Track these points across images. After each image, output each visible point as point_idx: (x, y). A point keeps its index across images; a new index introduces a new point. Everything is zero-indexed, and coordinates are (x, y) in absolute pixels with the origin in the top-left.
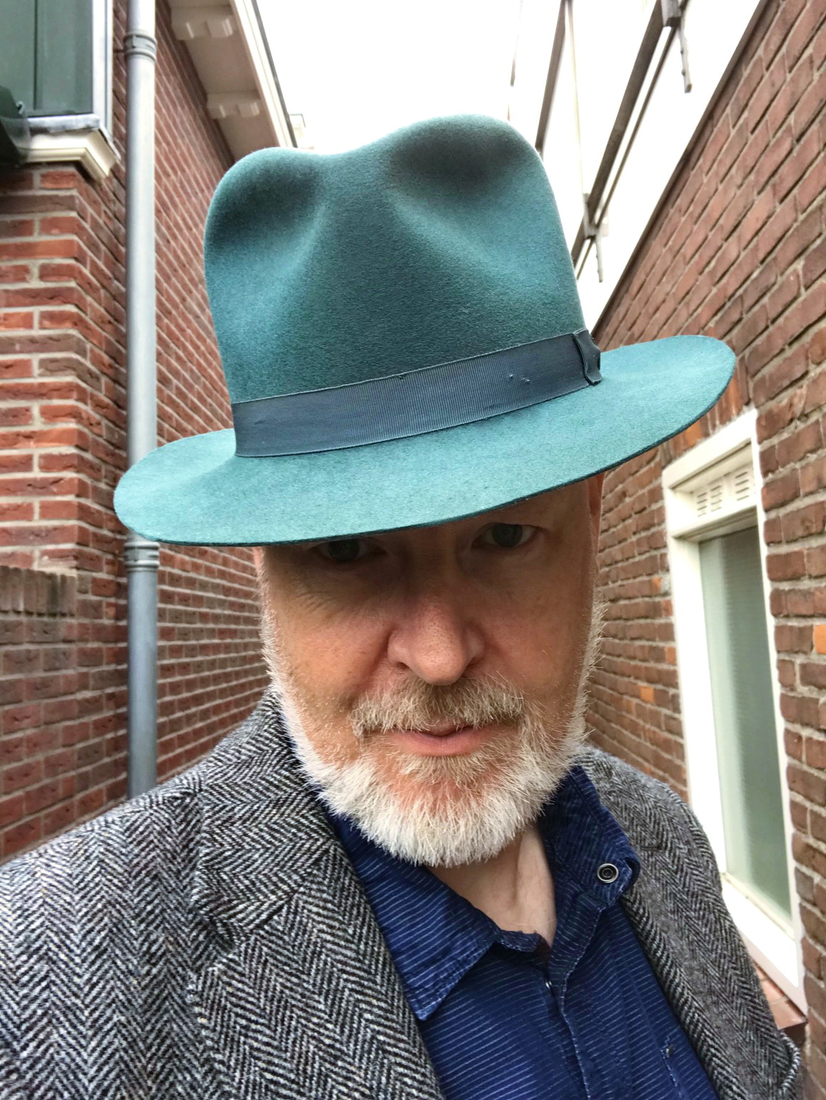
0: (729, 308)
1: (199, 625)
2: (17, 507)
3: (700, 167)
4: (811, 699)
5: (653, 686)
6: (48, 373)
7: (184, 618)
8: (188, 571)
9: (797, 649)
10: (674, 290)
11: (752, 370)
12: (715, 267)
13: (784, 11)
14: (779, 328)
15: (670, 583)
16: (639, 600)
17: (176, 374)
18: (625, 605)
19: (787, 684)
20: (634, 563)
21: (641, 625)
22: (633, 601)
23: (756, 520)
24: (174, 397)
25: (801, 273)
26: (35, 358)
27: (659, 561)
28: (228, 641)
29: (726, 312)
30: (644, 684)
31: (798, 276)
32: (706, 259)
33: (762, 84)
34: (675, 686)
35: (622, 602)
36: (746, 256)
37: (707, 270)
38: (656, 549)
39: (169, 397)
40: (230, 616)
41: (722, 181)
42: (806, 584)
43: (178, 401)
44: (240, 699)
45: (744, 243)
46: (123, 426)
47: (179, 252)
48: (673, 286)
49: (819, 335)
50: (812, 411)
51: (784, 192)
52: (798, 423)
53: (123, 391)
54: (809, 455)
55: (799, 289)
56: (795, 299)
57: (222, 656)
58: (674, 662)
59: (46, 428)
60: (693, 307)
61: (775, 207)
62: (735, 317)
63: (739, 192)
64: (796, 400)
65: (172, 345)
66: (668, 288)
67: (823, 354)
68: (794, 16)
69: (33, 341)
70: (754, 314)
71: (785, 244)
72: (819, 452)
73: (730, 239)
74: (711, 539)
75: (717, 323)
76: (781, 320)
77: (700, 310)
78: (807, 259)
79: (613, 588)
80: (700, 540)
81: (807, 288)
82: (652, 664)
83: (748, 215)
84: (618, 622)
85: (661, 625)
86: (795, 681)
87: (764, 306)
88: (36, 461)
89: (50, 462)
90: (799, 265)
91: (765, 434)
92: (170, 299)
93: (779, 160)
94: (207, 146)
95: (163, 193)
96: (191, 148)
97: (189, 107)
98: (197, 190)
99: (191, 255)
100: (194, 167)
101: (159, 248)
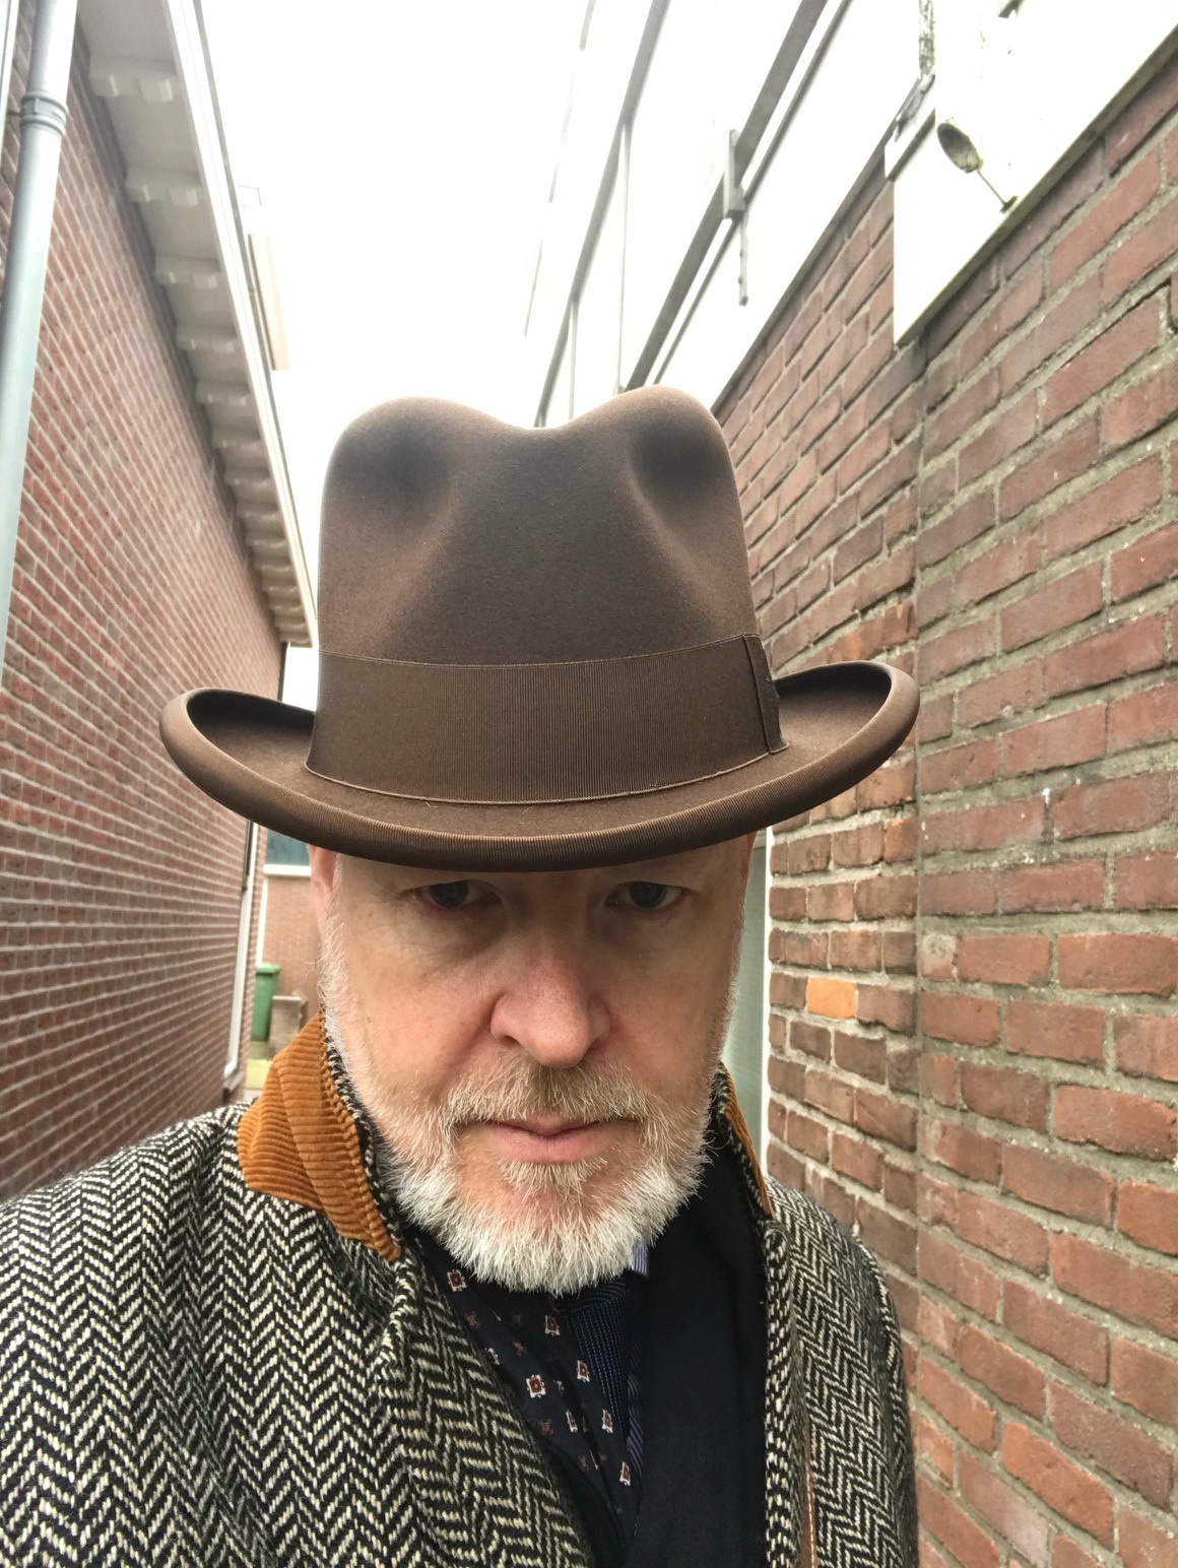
1: (32, 901)
3: (750, 397)
4: (799, 1066)
7: (12, 890)
8: (25, 825)
17: (40, 550)
24: (34, 582)
28: (71, 924)
39: (27, 583)
40: (77, 890)
42: (805, 928)
43: (39, 587)
44: (80, 1008)
47: (64, 384)
57: (60, 946)
65: (39, 510)
73: (770, 499)
86: (784, 1042)
92: (43, 447)
94: (120, 238)
95: (51, 304)
96: (97, 241)
97: (101, 185)
98: (99, 298)
99: (81, 388)
100: (97, 268)
101: (37, 378)
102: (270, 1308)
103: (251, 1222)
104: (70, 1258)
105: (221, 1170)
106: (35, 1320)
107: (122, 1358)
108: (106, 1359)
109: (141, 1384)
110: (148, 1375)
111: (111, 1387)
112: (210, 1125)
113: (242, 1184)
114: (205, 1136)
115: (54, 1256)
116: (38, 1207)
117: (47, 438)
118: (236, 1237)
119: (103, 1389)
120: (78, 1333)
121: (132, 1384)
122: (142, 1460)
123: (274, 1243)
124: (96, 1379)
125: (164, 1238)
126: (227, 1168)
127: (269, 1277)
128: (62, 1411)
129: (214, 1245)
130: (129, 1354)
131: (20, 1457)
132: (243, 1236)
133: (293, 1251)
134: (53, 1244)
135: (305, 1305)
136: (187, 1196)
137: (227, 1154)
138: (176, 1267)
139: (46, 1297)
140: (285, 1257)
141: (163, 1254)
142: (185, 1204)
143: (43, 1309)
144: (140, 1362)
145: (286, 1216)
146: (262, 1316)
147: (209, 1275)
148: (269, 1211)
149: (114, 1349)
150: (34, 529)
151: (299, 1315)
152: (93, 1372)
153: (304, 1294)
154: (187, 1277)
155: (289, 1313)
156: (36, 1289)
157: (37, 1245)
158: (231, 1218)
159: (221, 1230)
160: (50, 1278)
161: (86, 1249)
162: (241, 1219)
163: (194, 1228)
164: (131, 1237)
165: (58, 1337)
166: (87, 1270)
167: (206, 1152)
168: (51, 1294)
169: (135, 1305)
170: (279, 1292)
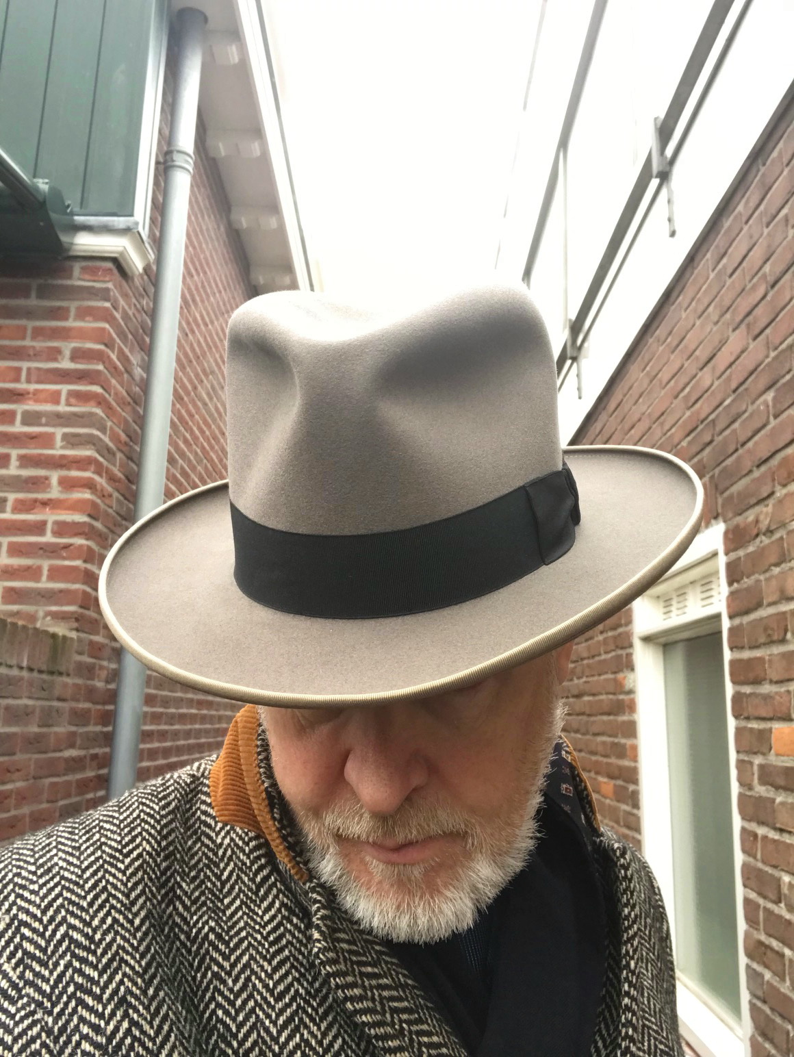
0: (702, 430)
1: (179, 695)
2: (28, 568)
3: (680, 303)
4: (768, 799)
5: (612, 782)
6: (70, 446)
9: (755, 750)
10: (649, 411)
11: (721, 487)
12: (689, 393)
13: (763, 175)
14: (749, 451)
15: (634, 682)
16: (603, 697)
17: (182, 455)
18: (589, 701)
19: (745, 783)
20: (600, 662)
21: (604, 722)
22: (597, 698)
23: (720, 626)
24: (179, 476)
25: (770, 403)
26: (59, 432)
27: (624, 659)
28: (204, 711)
29: (698, 434)
30: (605, 780)
31: (768, 406)
32: (681, 385)
33: (740, 236)
34: (635, 782)
35: (586, 698)
36: (720, 385)
37: (682, 395)
38: (622, 648)
39: (174, 476)
41: (700, 317)
42: (766, 689)
45: (718, 374)
46: (131, 499)
47: (195, 345)
48: (649, 407)
49: (785, 460)
50: (777, 528)
51: (757, 331)
52: (764, 538)
53: (135, 467)
54: (773, 568)
55: (768, 417)
56: (764, 426)
57: (198, 727)
58: (635, 758)
59: (63, 496)
60: (667, 427)
61: (748, 344)
62: (707, 438)
63: (715, 329)
64: (762, 517)
65: (182, 428)
66: (644, 408)
67: (789, 477)
68: (773, 180)
69: (58, 416)
70: (725, 438)
71: (756, 377)
72: (783, 565)
73: (705, 369)
74: (676, 642)
75: (690, 443)
76: (750, 444)
77: (673, 430)
78: (777, 390)
79: (577, 684)
80: (664, 642)
81: (776, 417)
82: (613, 760)
83: (723, 349)
84: (580, 717)
85: (624, 722)
86: (752, 780)
87: (735, 431)
88: (49, 526)
89: (62, 529)
90: (769, 396)
91: (732, 547)
92: (184, 387)
93: (755, 302)
94: (228, 253)
95: (186, 292)
96: (214, 254)
97: (215, 217)
98: (216, 291)
99: (206, 349)
100: (214, 271)
101: (179, 341)
102: (238, 902)
103: (221, 844)
104: (95, 867)
105: (199, 808)
106: (72, 914)
107: (135, 937)
108: (123, 938)
109: (149, 956)
110: (153, 950)
111: (128, 958)
112: (189, 775)
113: (214, 818)
114: (186, 783)
115: (83, 867)
116: (70, 833)
117: (185, 380)
118: (210, 854)
119: (122, 960)
120: (103, 921)
121: (143, 956)
122: (152, 1009)
123: (238, 858)
124: (117, 953)
125: (158, 855)
126: (203, 807)
127: (236, 882)
128: (94, 978)
129: (196, 858)
130: (139, 935)
131: (67, 1012)
132: (216, 854)
133: (252, 863)
134: (82, 858)
135: (263, 900)
136: (174, 825)
137: (203, 798)
138: (169, 873)
139: (78, 895)
140: (247, 867)
141: (158, 866)
142: (172, 830)
143: (77, 905)
144: (148, 940)
145: (246, 839)
146: (233, 908)
147: (195, 878)
148: (234, 836)
149: (127, 930)
150: (178, 440)
151: (259, 907)
152: (114, 948)
153: (262, 892)
154: (178, 879)
155: (252, 906)
156: (72, 892)
157: (70, 859)
158: (207, 841)
159: (200, 849)
160: (81, 882)
161: (105, 861)
162: (214, 842)
163: (181, 846)
164: (135, 853)
165: (89, 924)
166: (107, 875)
167: (187, 794)
168: (83, 894)
169: (141, 901)
170: (244, 892)
